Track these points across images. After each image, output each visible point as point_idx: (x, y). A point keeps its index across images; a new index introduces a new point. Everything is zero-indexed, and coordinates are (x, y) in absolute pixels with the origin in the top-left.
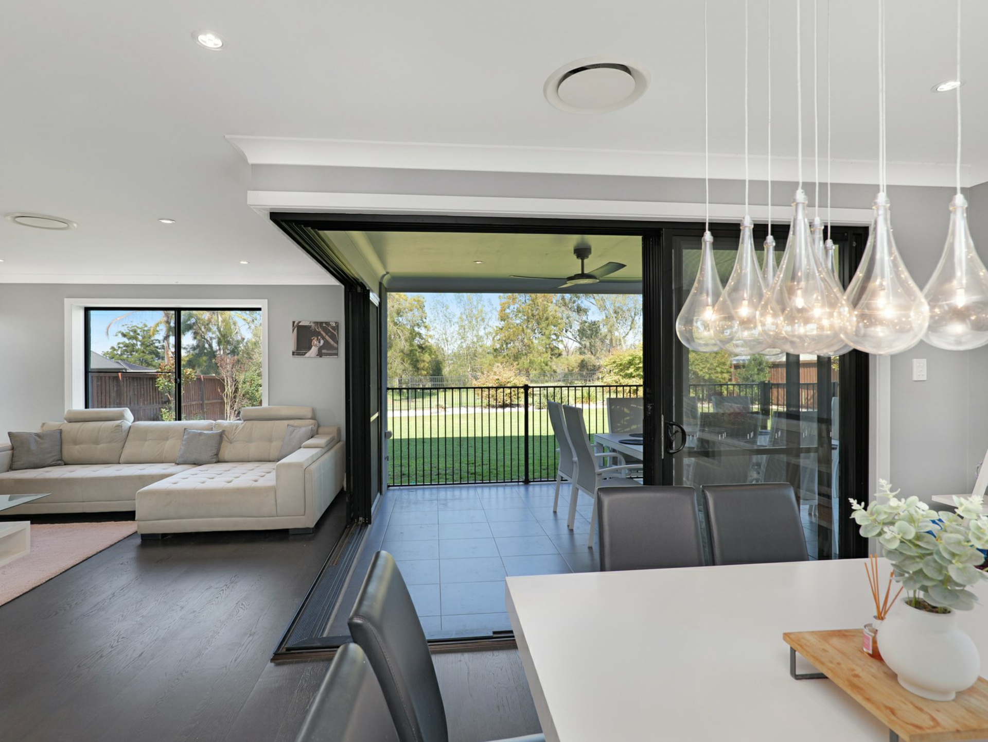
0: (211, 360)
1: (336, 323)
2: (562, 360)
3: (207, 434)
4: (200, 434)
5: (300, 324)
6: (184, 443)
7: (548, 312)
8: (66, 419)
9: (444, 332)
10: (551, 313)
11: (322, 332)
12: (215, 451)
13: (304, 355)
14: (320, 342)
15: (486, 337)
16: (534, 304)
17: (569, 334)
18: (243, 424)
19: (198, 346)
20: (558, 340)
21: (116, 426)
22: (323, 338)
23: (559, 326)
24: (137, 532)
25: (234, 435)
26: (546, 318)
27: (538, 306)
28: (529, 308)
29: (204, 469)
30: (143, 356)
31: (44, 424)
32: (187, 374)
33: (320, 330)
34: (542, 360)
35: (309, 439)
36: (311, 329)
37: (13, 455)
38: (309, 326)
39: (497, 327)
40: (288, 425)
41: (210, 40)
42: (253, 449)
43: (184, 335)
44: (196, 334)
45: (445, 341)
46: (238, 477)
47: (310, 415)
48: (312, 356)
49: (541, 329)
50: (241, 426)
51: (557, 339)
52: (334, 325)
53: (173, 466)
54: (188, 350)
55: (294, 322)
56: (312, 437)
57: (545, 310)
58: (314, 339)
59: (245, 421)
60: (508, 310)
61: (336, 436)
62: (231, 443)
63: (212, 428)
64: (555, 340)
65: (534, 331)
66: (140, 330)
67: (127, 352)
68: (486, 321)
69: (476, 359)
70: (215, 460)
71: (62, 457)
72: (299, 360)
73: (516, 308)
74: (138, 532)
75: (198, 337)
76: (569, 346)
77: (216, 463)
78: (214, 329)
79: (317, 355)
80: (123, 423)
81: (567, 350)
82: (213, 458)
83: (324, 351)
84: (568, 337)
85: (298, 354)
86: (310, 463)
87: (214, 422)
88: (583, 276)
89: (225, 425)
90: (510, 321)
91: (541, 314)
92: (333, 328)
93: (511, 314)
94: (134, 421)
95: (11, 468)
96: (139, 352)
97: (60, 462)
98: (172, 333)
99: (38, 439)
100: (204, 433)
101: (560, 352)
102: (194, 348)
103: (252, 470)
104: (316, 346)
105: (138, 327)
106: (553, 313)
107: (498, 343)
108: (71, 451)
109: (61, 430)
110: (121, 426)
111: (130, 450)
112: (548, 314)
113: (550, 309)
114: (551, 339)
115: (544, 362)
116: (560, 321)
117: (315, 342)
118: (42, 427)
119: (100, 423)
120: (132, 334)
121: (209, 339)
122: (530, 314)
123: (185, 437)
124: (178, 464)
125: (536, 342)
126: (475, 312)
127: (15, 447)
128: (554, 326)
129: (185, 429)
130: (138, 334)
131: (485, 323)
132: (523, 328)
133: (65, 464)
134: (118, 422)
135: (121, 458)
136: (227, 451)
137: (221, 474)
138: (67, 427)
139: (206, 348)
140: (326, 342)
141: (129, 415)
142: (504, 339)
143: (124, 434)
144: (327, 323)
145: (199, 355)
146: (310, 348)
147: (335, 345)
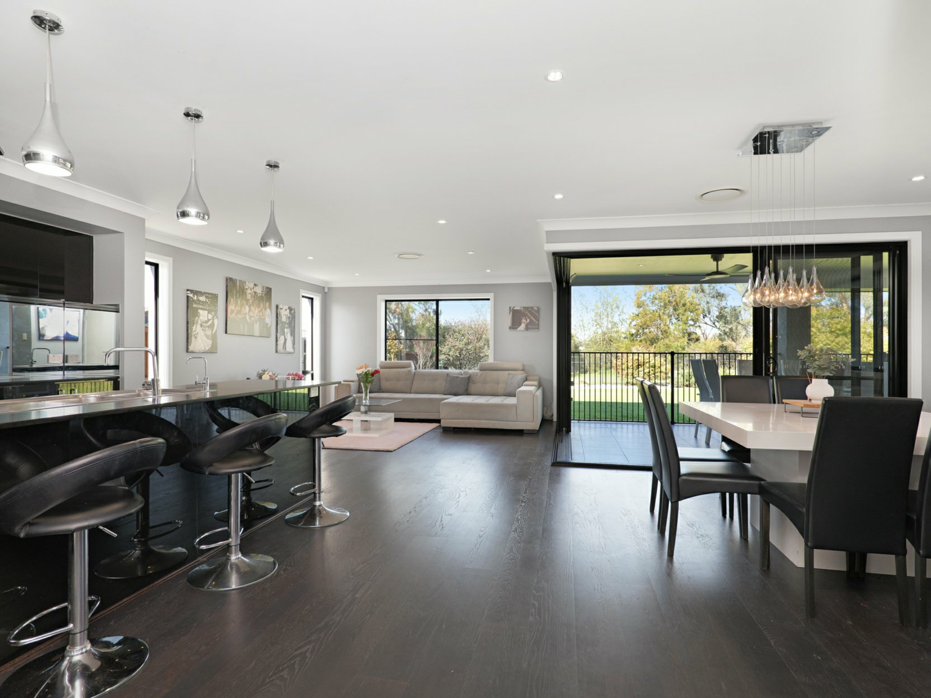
1: (537, 307)
2: (700, 345)
3: (461, 377)
4: (457, 377)
5: (515, 309)
6: (448, 382)
7: (686, 298)
8: (380, 366)
9: (581, 319)
10: (689, 300)
11: (528, 314)
12: (466, 388)
13: (517, 329)
14: (527, 321)
15: (621, 323)
16: (671, 291)
17: (707, 320)
18: (481, 373)
20: (696, 325)
22: (529, 318)
23: (696, 312)
25: (476, 378)
26: (683, 304)
27: (675, 293)
28: (665, 295)
34: (679, 344)
35: (524, 382)
37: (359, 385)
39: (633, 313)
40: (509, 374)
41: (559, 196)
42: (488, 388)
45: (582, 327)
47: (521, 368)
48: (522, 330)
49: (678, 315)
50: (479, 374)
51: (694, 324)
52: (536, 309)
53: (442, 395)
55: (510, 308)
56: (526, 380)
57: (682, 296)
58: (523, 318)
59: (481, 371)
60: (644, 297)
62: (475, 384)
63: (463, 374)
64: (692, 326)
65: (670, 316)
68: (621, 307)
69: (612, 343)
73: (652, 296)
74: (442, 427)
76: (707, 332)
77: (467, 395)
79: (525, 329)
80: (411, 369)
81: (705, 337)
82: (465, 392)
83: (529, 326)
84: (706, 323)
85: (513, 328)
86: (535, 391)
87: (463, 371)
88: (717, 273)
89: (471, 372)
90: (647, 308)
91: (678, 300)
92: (535, 311)
93: (648, 301)
94: (417, 369)
97: (380, 390)
100: (459, 377)
101: (697, 337)
104: (524, 323)
106: (691, 299)
107: (635, 329)
108: (386, 385)
110: (411, 372)
111: (416, 385)
112: (686, 300)
113: (687, 296)
114: (689, 325)
115: (681, 347)
116: (697, 307)
117: (524, 320)
119: (399, 370)
122: (667, 302)
123: (448, 379)
125: (672, 327)
126: (610, 300)
128: (692, 312)
129: (448, 374)
131: (620, 310)
132: (659, 314)
134: (407, 369)
135: (412, 389)
136: (473, 388)
138: (381, 371)
140: (531, 321)
141: (413, 365)
142: (641, 324)
143: (413, 376)
144: (532, 308)
146: (520, 325)
147: (537, 322)
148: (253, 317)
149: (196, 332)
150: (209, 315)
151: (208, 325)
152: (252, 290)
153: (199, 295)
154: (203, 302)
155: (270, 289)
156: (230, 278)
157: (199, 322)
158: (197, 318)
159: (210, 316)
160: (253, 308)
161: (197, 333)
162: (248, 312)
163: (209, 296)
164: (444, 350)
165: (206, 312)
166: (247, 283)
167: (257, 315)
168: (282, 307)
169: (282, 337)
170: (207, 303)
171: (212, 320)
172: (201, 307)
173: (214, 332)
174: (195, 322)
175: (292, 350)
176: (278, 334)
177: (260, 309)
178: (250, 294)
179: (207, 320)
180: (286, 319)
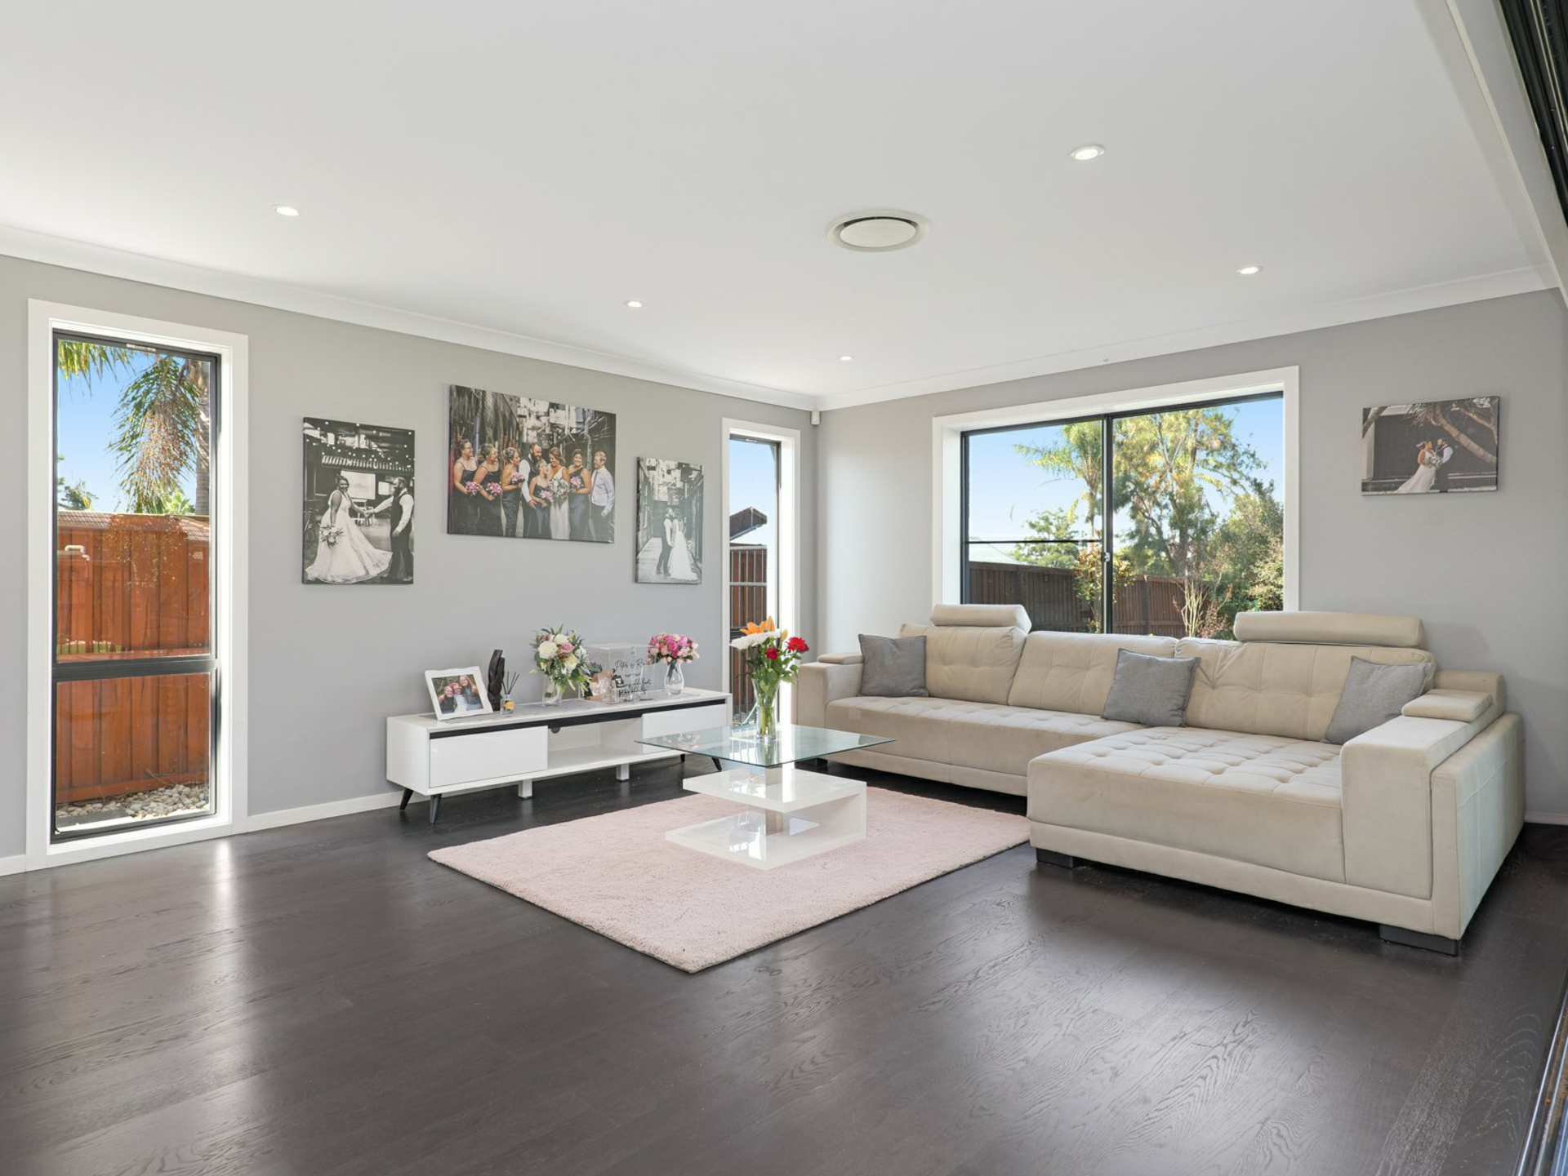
0: (1159, 556)
1: (1492, 398)
3: (1164, 663)
4: (1150, 662)
5: (1385, 413)
6: (1118, 677)
8: (932, 620)
11: (1448, 427)
12: (1180, 702)
13: (1396, 488)
14: (1441, 454)
18: (1241, 649)
19: (1138, 531)
21: (1004, 636)
22: (1452, 442)
24: (1027, 842)
25: (1219, 670)
29: (1158, 735)
30: (1057, 558)
31: (904, 626)
32: (1121, 569)
33: (1443, 421)
35: (1415, 697)
36: (1415, 423)
37: (863, 672)
38: (1408, 415)
40: (1353, 658)
42: (1264, 708)
43: (1116, 512)
44: (1135, 510)
46: (1237, 765)
47: (1413, 638)
48: (1418, 490)
50: (1235, 653)
52: (1487, 405)
53: (1095, 721)
54: (1123, 538)
55: (1366, 411)
56: (1424, 692)
58: (1423, 447)
59: (1244, 641)
61: (1494, 697)
62: (1213, 687)
63: (1174, 653)
66: (1054, 517)
67: (1037, 552)
70: (1178, 720)
71: (925, 683)
72: (1381, 503)
74: (1032, 844)
75: (1140, 516)
77: (1180, 726)
78: (1166, 500)
79: (1432, 488)
80: (1014, 631)
82: (1174, 715)
83: (1452, 476)
85: (1379, 488)
86: (1443, 755)
87: (1177, 640)
89: (1201, 647)
92: (1484, 414)
94: (1033, 630)
95: (861, 692)
96: (1052, 550)
97: (922, 691)
98: (1099, 510)
99: (895, 649)
100: (1158, 661)
102: (1132, 536)
103: (1268, 752)
104: (1429, 463)
105: (1050, 513)
108: (938, 674)
109: (925, 637)
110: (1012, 638)
111: (1024, 683)
117: (1428, 455)
118: (902, 630)
120: (1042, 523)
121: (1156, 519)
123: (1122, 666)
124: (1107, 719)
127: (866, 659)
129: (1120, 650)
130: (1051, 524)
133: (930, 696)
134: (1006, 629)
135: (1011, 695)
136: (1204, 703)
137: (1195, 751)
138: (934, 633)
139: (1151, 535)
140: (1460, 452)
141: (1025, 621)
143: (1016, 652)
144: (1467, 403)
145: (1138, 547)
146: (1412, 471)
147: (1490, 457)
148: (547, 489)
149: (334, 530)
150: (380, 484)
151: (377, 510)
152: (544, 419)
153: (344, 432)
154: (359, 450)
155: (611, 417)
156: (457, 387)
157: (345, 503)
158: (336, 493)
159: (385, 489)
160: (543, 466)
161: (338, 533)
162: (526, 477)
163: (381, 434)
164: (1263, 574)
165: (372, 477)
166: (524, 401)
167: (560, 485)
168: (653, 464)
169: (656, 543)
170: (376, 452)
171: (391, 499)
172: (350, 463)
173: (399, 529)
174: (329, 503)
175: (693, 577)
176: (640, 534)
177: (572, 469)
178: (533, 429)
179: (373, 497)
180: (670, 496)
